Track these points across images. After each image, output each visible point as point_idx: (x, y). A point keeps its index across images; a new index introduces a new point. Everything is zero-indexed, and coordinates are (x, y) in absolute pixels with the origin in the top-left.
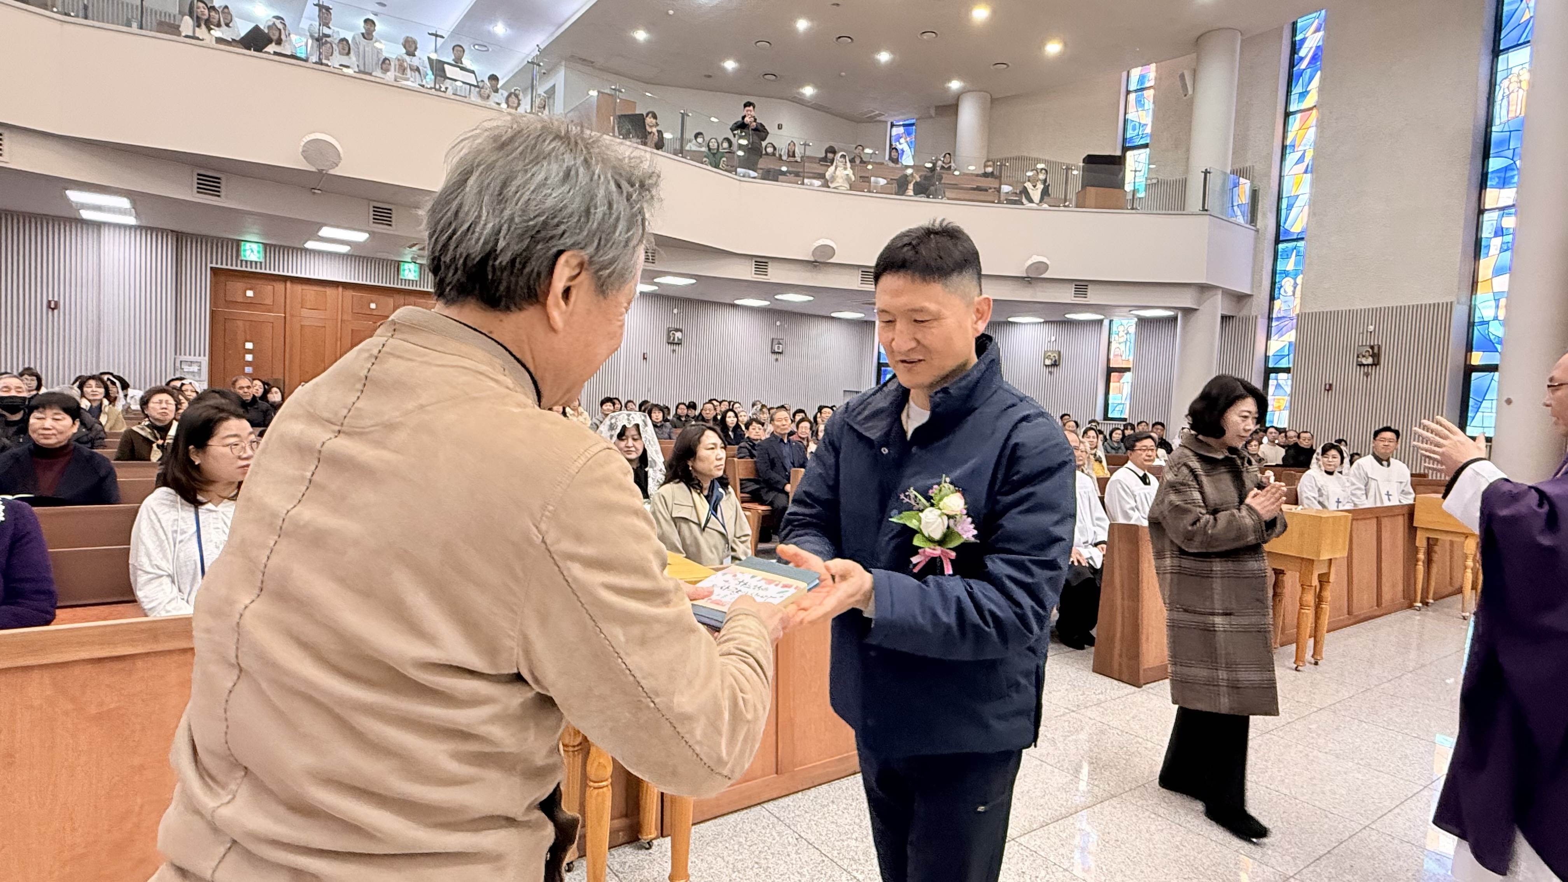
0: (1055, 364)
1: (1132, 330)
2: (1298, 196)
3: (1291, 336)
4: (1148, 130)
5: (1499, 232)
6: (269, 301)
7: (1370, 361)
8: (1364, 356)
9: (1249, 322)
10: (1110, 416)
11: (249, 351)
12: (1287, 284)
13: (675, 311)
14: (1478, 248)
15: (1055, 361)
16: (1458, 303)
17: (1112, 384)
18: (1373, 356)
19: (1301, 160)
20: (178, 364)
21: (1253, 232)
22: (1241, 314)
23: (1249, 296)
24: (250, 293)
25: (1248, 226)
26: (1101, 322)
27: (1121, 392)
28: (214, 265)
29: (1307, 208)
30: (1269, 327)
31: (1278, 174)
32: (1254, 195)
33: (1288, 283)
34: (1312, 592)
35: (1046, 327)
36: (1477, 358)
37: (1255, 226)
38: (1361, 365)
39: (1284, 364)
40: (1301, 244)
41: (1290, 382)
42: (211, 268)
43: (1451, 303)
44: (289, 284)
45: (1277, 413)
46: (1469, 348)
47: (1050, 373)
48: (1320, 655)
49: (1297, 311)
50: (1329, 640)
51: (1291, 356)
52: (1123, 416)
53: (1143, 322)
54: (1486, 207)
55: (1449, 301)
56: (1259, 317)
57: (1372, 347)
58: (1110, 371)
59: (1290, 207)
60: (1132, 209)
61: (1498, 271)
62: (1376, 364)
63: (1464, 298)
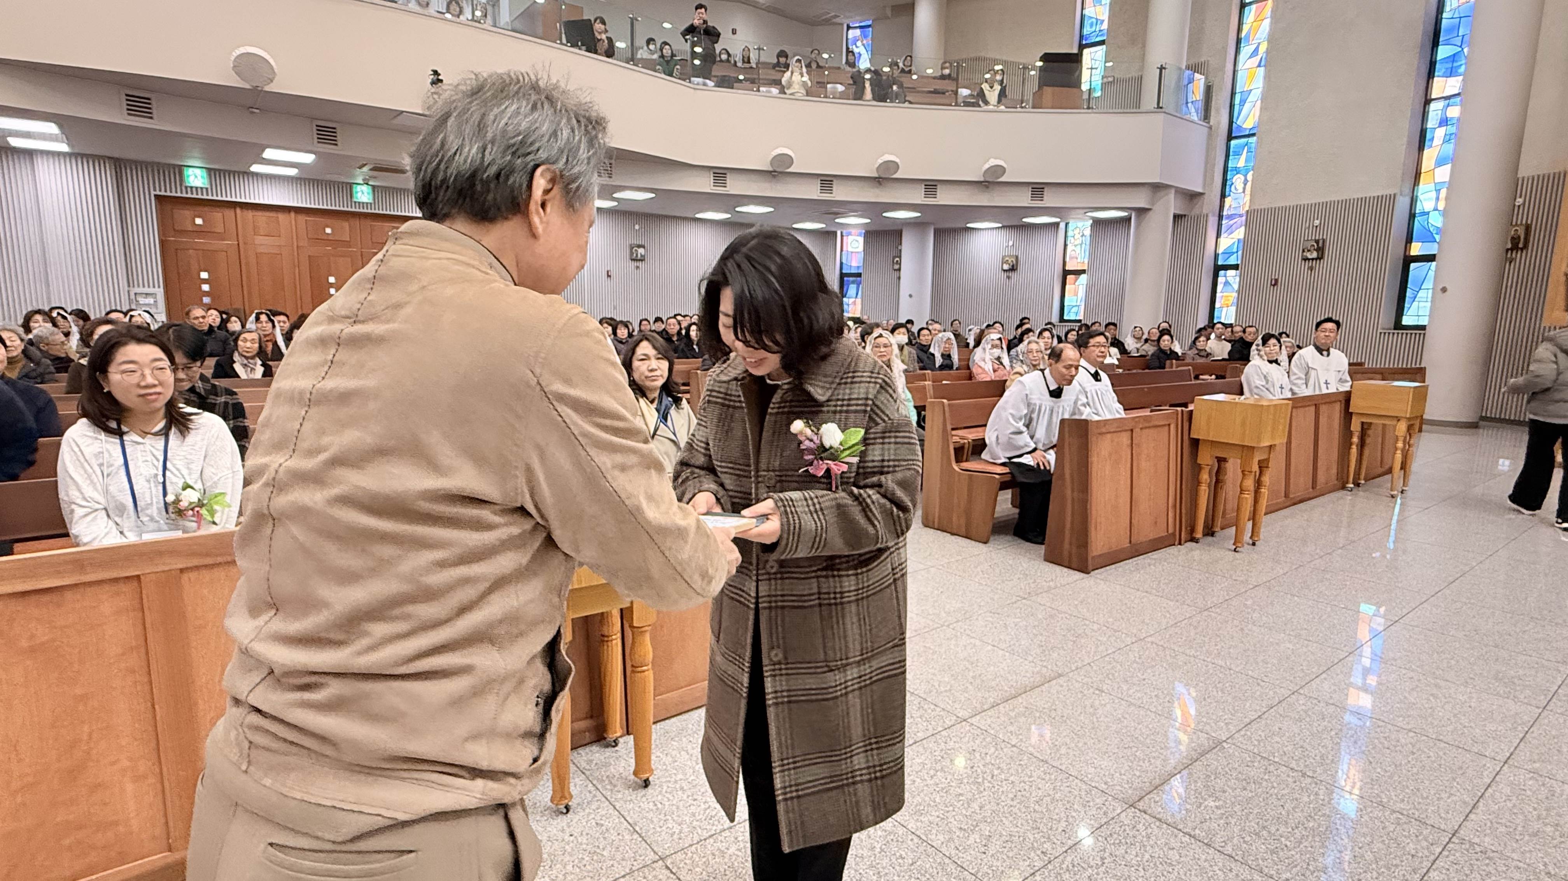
0: (1013, 269)
1: (1088, 232)
2: (1251, 90)
3: (1240, 233)
4: (1105, 26)
5: (1444, 122)
6: (220, 229)
7: (1315, 255)
8: (1309, 251)
9: (1200, 221)
10: (1066, 318)
11: (205, 281)
12: (1237, 181)
13: (637, 227)
14: (1422, 140)
15: (1013, 266)
16: (1401, 195)
17: (1067, 287)
18: (1317, 250)
19: (1255, 53)
20: (133, 297)
21: (1206, 129)
22: (1193, 214)
23: (1201, 194)
24: (199, 221)
25: (1201, 123)
26: (1057, 225)
27: (1076, 294)
28: (158, 193)
29: (1259, 102)
30: (1220, 225)
31: (1232, 68)
32: (1208, 90)
33: (1239, 180)
34: (1252, 477)
35: (1003, 232)
36: (1416, 249)
37: (1208, 123)
38: (1306, 259)
39: (1232, 261)
40: (1253, 140)
41: (1238, 279)
42: (155, 196)
43: (1395, 195)
44: (238, 210)
45: (1225, 310)
46: (1409, 240)
47: (1008, 277)
48: (1258, 536)
49: (1247, 208)
50: (1265, 521)
51: (1240, 253)
52: (1078, 318)
53: (1098, 224)
54: (1433, 97)
55: (1392, 193)
56: (1210, 215)
57: (1317, 242)
58: (1066, 273)
59: (1243, 102)
60: (1088, 108)
61: (1440, 163)
62: (1320, 258)
63: (1407, 190)
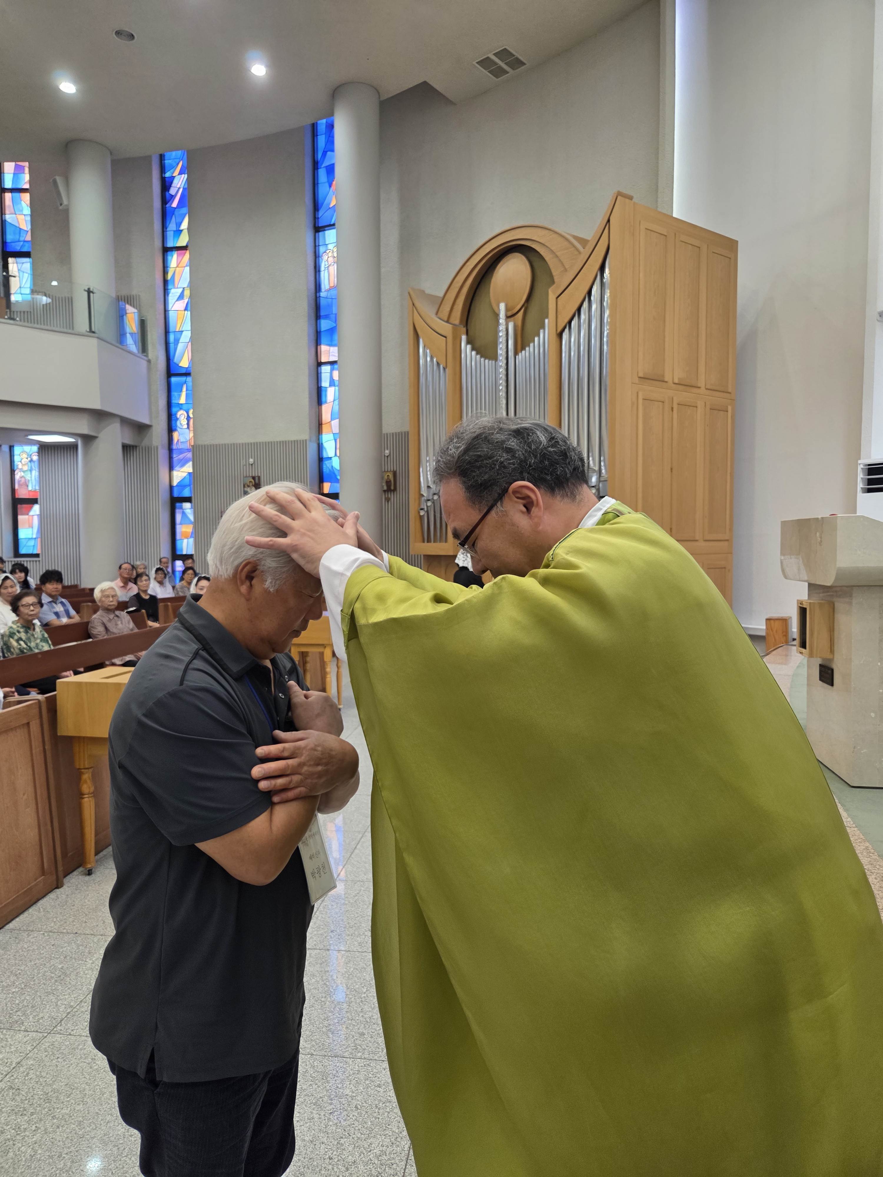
2: (182, 332)
3: (188, 468)
4: (28, 237)
5: (332, 383)
9: (150, 453)
10: (21, 551)
12: (181, 416)
14: (319, 395)
16: (310, 441)
17: (19, 517)
19: (181, 297)
21: (146, 362)
22: (142, 444)
23: (148, 426)
25: (140, 355)
27: (28, 526)
29: (190, 343)
30: (171, 458)
31: (162, 307)
32: (143, 324)
36: (327, 488)
37: (147, 356)
39: (186, 493)
40: (189, 379)
41: (192, 511)
43: (306, 442)
45: (185, 541)
46: (321, 478)
51: (192, 486)
52: (35, 552)
53: (44, 448)
54: (323, 361)
55: (304, 439)
56: (160, 448)
59: (177, 341)
61: (334, 416)
63: (314, 438)
